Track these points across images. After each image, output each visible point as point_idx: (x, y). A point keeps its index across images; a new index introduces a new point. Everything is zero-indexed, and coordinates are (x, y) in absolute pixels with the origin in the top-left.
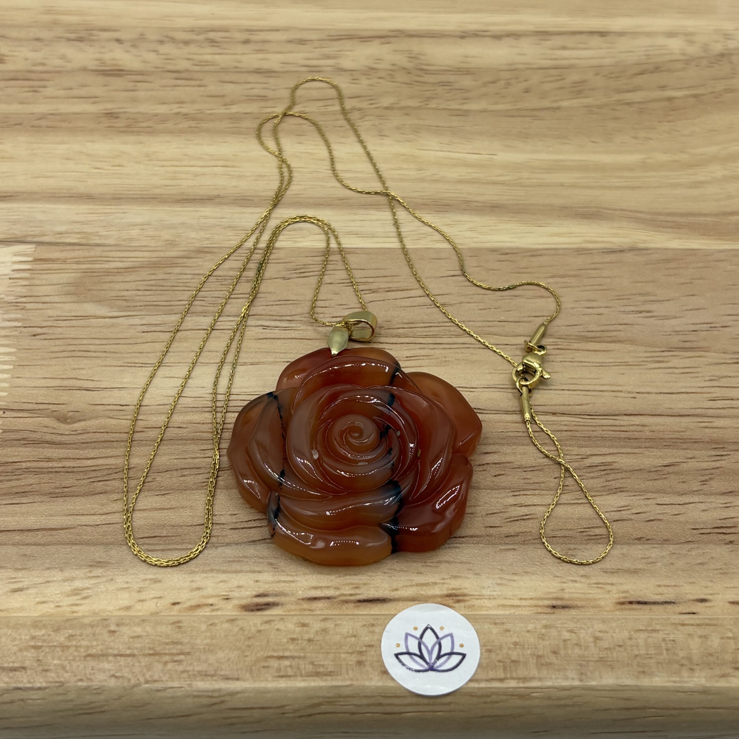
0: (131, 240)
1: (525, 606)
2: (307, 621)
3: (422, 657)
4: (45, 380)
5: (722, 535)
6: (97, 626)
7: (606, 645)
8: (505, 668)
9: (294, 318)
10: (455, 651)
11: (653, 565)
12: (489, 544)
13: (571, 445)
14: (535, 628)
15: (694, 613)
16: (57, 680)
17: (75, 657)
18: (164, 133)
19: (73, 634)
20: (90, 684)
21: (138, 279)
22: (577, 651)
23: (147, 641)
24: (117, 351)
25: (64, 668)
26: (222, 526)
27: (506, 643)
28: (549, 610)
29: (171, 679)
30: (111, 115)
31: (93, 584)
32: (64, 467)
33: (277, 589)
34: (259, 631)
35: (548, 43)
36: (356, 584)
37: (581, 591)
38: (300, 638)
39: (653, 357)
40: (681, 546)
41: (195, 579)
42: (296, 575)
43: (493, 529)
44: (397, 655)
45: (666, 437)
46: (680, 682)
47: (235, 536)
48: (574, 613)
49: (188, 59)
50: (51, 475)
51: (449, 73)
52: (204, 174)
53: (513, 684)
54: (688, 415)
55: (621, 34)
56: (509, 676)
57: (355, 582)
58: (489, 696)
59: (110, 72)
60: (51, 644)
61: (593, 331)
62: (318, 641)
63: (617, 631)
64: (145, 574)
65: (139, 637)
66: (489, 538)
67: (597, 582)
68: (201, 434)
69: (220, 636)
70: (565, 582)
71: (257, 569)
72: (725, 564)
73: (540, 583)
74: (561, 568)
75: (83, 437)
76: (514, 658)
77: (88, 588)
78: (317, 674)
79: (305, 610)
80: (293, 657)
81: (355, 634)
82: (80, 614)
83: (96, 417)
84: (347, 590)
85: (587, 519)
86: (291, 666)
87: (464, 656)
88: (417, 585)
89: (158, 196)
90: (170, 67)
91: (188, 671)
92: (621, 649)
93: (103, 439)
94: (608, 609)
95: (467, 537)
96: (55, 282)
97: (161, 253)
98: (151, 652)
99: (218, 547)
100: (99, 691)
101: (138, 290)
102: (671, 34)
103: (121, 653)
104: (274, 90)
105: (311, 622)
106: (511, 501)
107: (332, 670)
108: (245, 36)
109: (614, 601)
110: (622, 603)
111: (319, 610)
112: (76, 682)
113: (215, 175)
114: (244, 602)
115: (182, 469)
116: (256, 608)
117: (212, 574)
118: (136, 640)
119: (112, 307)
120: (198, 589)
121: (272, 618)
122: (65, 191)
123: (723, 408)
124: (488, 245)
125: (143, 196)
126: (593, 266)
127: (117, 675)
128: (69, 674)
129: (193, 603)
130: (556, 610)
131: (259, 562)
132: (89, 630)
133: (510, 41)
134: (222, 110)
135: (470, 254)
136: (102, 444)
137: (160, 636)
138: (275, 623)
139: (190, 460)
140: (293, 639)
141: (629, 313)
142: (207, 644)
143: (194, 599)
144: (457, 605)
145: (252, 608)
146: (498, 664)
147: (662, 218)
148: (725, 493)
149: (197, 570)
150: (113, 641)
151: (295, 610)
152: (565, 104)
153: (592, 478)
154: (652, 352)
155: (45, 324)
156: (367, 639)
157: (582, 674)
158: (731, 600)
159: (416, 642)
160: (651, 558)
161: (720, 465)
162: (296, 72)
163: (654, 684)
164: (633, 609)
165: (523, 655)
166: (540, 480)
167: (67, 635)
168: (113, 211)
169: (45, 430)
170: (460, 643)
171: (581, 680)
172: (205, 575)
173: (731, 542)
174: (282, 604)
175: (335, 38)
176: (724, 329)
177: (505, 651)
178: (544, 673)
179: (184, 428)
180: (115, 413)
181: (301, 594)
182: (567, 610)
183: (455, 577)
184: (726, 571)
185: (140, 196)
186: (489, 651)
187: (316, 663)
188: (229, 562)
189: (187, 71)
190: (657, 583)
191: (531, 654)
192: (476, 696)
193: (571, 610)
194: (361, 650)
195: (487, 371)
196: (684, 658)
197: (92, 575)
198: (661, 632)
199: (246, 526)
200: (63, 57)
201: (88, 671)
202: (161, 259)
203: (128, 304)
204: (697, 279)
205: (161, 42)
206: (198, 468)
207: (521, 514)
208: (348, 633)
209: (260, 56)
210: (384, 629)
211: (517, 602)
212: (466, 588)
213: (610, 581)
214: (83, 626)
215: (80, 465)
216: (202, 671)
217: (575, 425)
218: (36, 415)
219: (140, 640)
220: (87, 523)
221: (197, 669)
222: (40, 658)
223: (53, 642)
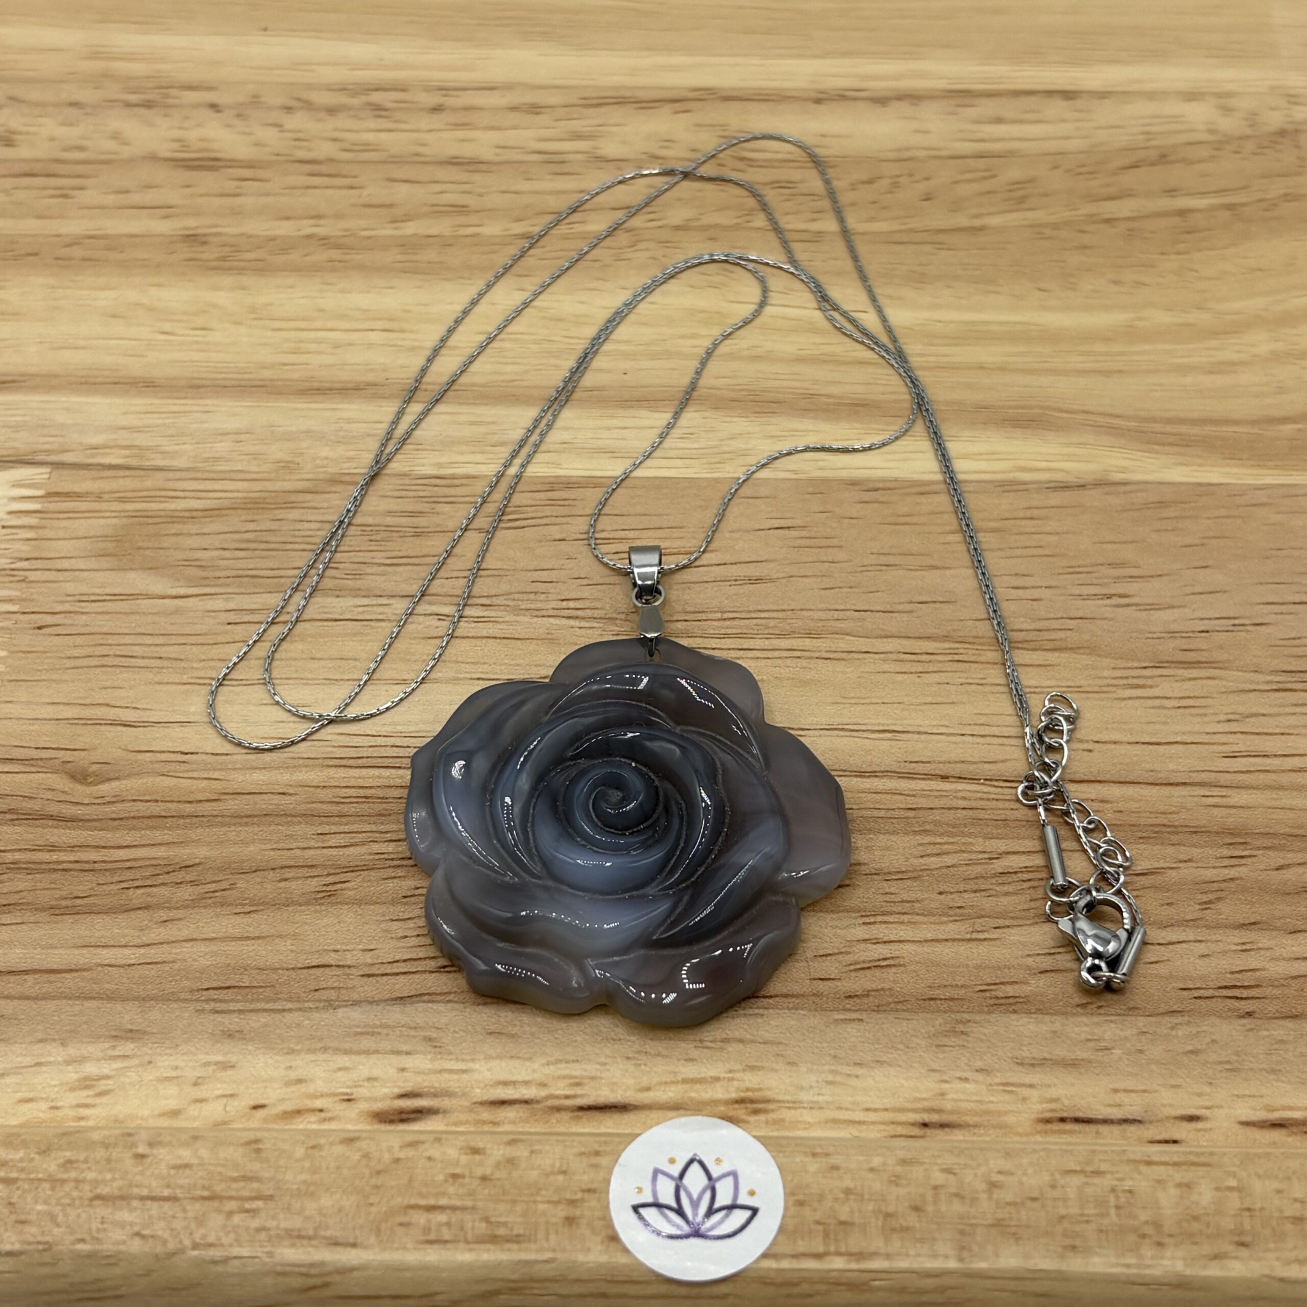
0: (217, 459)
1: (873, 1123)
2: (481, 1145)
3: (680, 1212)
4: (54, 707)
5: (1233, 1001)
6: (115, 1145)
7: (1009, 1197)
8: (826, 1235)
9: (495, 601)
10: (740, 1202)
11: (1106, 1052)
12: (816, 1010)
13: (970, 835)
14: (884, 1164)
15: (1175, 1142)
16: (40, 1239)
17: (73, 1200)
18: (285, 270)
19: (74, 1158)
20: (97, 1247)
21: (226, 529)
23: (200, 1174)
24: (182, 657)
25: (53, 1218)
26: (347, 971)
27: (831, 1191)
28: (916, 1131)
29: (238, 1242)
30: (193, 238)
31: (117, 1069)
32: (77, 862)
33: (436, 1085)
34: (397, 1160)
35: (972, 112)
36: (576, 1077)
37: (974, 1098)
38: (467, 1173)
39: (1127, 678)
40: (1159, 1019)
41: (293, 1064)
42: (473, 1060)
43: (826, 983)
44: (636, 1208)
45: (1142, 821)
46: (1138, 1266)
47: (369, 988)
48: (961, 1138)
49: (335, 140)
50: (55, 876)
51: (791, 164)
52: (350, 344)
53: (838, 1263)
54: (1184, 784)
55: (1102, 95)
56: (832, 1249)
57: (574, 1073)
58: (796, 1285)
59: (197, 163)
60: (32, 1176)
61: (1021, 631)
62: (498, 1179)
63: (1030, 1171)
64: (207, 1053)
65: (187, 1166)
66: (817, 1000)
67: (1004, 1081)
68: (319, 805)
69: (327, 1168)
70: (946, 1082)
71: (405, 1048)
72: (1237, 1054)
73: (903, 1081)
74: (941, 1056)
75: (113, 808)
76: (843, 1218)
77: (108, 1077)
78: (494, 1239)
79: (484, 1122)
80: (454, 1208)
81: (564, 1168)
82: (91, 1123)
83: (139, 774)
84: (560, 1089)
85: (993, 967)
86: (448, 1224)
87: (755, 1211)
88: (685, 1081)
89: (268, 383)
90: (301, 154)
91: (268, 1229)
92: (1036, 1205)
93: (148, 813)
94: (1020, 1130)
95: (776, 996)
96: (81, 534)
97: (266, 483)
98: (206, 1193)
99: (339, 1007)
100: (112, 1261)
101: (224, 549)
102: (1191, 96)
103: (154, 1194)
104: (481, 195)
105: (489, 1146)
106: (861, 932)
107: (522, 1232)
108: (434, 99)
109: (1034, 1116)
110: (1048, 1121)
111: (510, 1123)
112: (73, 1244)
113: (370, 346)
114: (379, 1106)
115: (282, 868)
116: (396, 1117)
117: (324, 1056)
118: (181, 1171)
119: (177, 580)
120: (300, 1081)
121: (422, 1137)
122: (106, 373)
123: (1248, 772)
124: (844, 474)
125: (243, 383)
126: (1028, 513)
127: (144, 1232)
128: (62, 1230)
129: (289, 1106)
130: (928, 1131)
131: (408, 1036)
132: (100, 1153)
133: (904, 108)
134: (388, 231)
135: (810, 490)
136: (146, 821)
137: (223, 1165)
138: (426, 1146)
139: (298, 853)
140: (455, 1176)
141: (1088, 597)
142: (304, 1182)
143: (290, 1099)
144: (752, 1119)
145: (392, 1117)
146: (813, 1227)
147: (1158, 427)
148: (1245, 925)
149: (299, 1047)
150: (142, 1173)
151: (467, 1122)
152: (994, 221)
153: (1007, 894)
154: (1125, 668)
155: (59, 608)
156: (585, 1178)
157: (962, 1248)
158: (1244, 1119)
159: (672, 1185)
160: (1104, 1040)
161: (1237, 875)
162: (521, 162)
163: (1090, 1269)
164: (1065, 1132)
165: (860, 1211)
166: (912, 896)
167: (62, 1161)
168: (187, 408)
169: (49, 795)
170: (749, 1188)
171: (961, 1260)
172: (311, 1057)
173: (1249, 1014)
174: (445, 1112)
175: (595, 101)
176: (1258, 628)
177: (828, 1204)
178: (896, 1244)
179: (290, 795)
180: (173, 766)
181: (479, 1094)
182: (947, 1130)
183: (752, 1068)
184: (1236, 1065)
185: (237, 383)
186: (801, 1203)
187: (493, 1219)
188: (356, 1034)
189: (331, 160)
190: (1111, 1086)
191: (874, 1211)
192: (773, 1284)
193: (956, 1131)
194: (574, 1197)
195: (830, 700)
196: (1146, 1223)
197: (116, 1053)
198: (1109, 1176)
199: (388, 971)
200: (116, 136)
201: (95, 1225)
202: (267, 494)
203: (205, 574)
204: (1214, 537)
205: (289, 109)
206: (312, 866)
207: (876, 956)
208: (553, 1166)
209: (460, 134)
210: (616, 1161)
211: (859, 1116)
212: (770, 1089)
213: (1027, 1080)
214: (91, 1145)
215: (106, 859)
216: (292, 1230)
217: (982, 799)
218: (34, 769)
219: (188, 1172)
220: (113, 962)
221: (283, 1225)
222: (13, 1201)
223: (38, 1172)
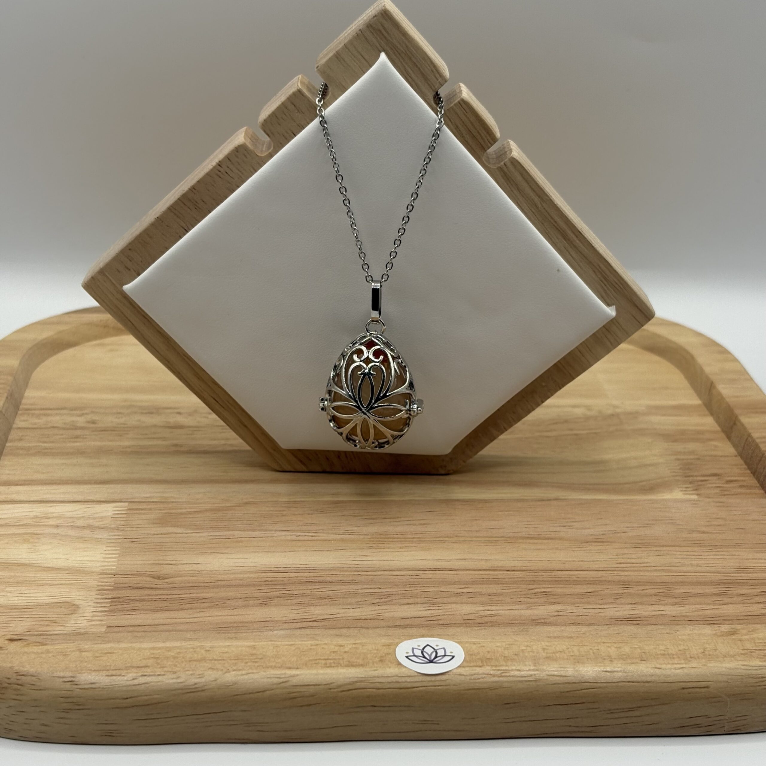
3: (424, 657)
4: (142, 561)
5: (630, 621)
8: (482, 662)
10: (447, 654)
22: (531, 653)
26: (277, 622)
27: (482, 652)
32: (160, 598)
34: (311, 649)
38: (338, 651)
39: (575, 545)
43: (469, 620)
62: (351, 652)
75: (172, 585)
76: (488, 657)
80: (335, 659)
81: (377, 649)
83: (181, 577)
85: (535, 615)
87: (453, 657)
92: (562, 653)
96: (144, 519)
98: (236, 658)
103: (215, 659)
118: (225, 654)
140: (334, 652)
146: (477, 660)
150: (209, 654)
155: (139, 537)
156: (386, 651)
159: (420, 651)
161: (627, 592)
165: (494, 656)
169: (145, 583)
170: (450, 651)
171: (535, 666)
176: (624, 533)
177: (482, 655)
178: (509, 663)
186: (472, 655)
194: (382, 655)
200: (139, 421)
202: (219, 507)
203: (198, 527)
206: (256, 597)
207: (489, 614)
208: (372, 648)
215: (172, 597)
217: (524, 576)
218: (138, 576)
219: (227, 654)
